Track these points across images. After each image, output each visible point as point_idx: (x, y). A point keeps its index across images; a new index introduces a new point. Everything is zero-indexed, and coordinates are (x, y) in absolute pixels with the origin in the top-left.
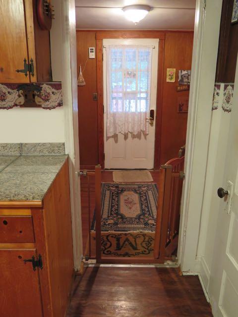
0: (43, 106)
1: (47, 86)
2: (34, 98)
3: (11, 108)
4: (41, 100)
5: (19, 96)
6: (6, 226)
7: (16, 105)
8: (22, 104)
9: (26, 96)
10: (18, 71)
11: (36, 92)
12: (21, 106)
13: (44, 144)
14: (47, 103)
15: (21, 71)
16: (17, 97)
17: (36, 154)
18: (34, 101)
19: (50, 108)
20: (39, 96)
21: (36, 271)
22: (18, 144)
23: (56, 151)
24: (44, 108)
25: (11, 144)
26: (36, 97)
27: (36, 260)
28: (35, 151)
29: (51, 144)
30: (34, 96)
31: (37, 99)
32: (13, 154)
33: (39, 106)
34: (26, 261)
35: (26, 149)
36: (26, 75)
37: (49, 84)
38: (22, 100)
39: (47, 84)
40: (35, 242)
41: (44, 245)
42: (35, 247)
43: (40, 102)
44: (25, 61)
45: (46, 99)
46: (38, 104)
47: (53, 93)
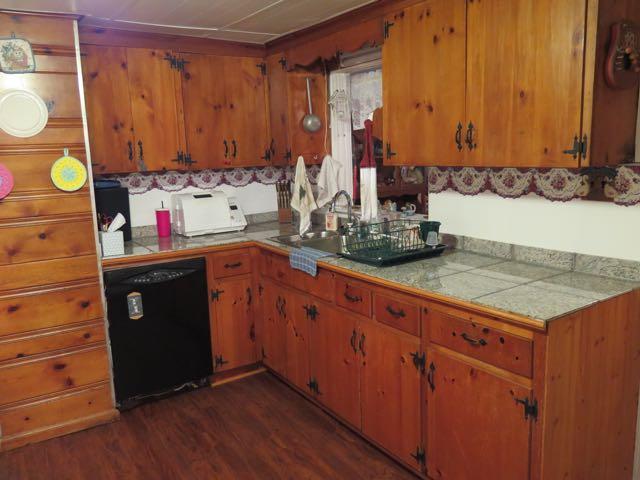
0: (616, 200)
1: (626, 170)
2: (603, 187)
3: (569, 199)
4: (614, 191)
5: (583, 184)
6: (501, 345)
7: (576, 197)
8: (584, 195)
9: (592, 184)
10: (565, 152)
11: (607, 179)
12: (584, 198)
13: (609, 260)
14: (624, 196)
15: (570, 152)
16: (579, 185)
17: (595, 272)
18: (603, 192)
19: (626, 204)
20: (612, 184)
21: (528, 421)
22: (571, 254)
23: (627, 274)
24: (617, 203)
25: (561, 253)
26: (607, 186)
27: (529, 403)
28: (594, 267)
29: (620, 261)
30: (604, 183)
31: (608, 189)
32: (562, 266)
33: (610, 200)
34: (517, 401)
35: (580, 263)
36: (575, 157)
37: (631, 167)
38: (586, 189)
39: (627, 167)
40: (532, 378)
41: (543, 388)
42: (532, 386)
43: (611, 194)
44: (576, 138)
45: (623, 189)
46: (608, 196)
47: (635, 180)
